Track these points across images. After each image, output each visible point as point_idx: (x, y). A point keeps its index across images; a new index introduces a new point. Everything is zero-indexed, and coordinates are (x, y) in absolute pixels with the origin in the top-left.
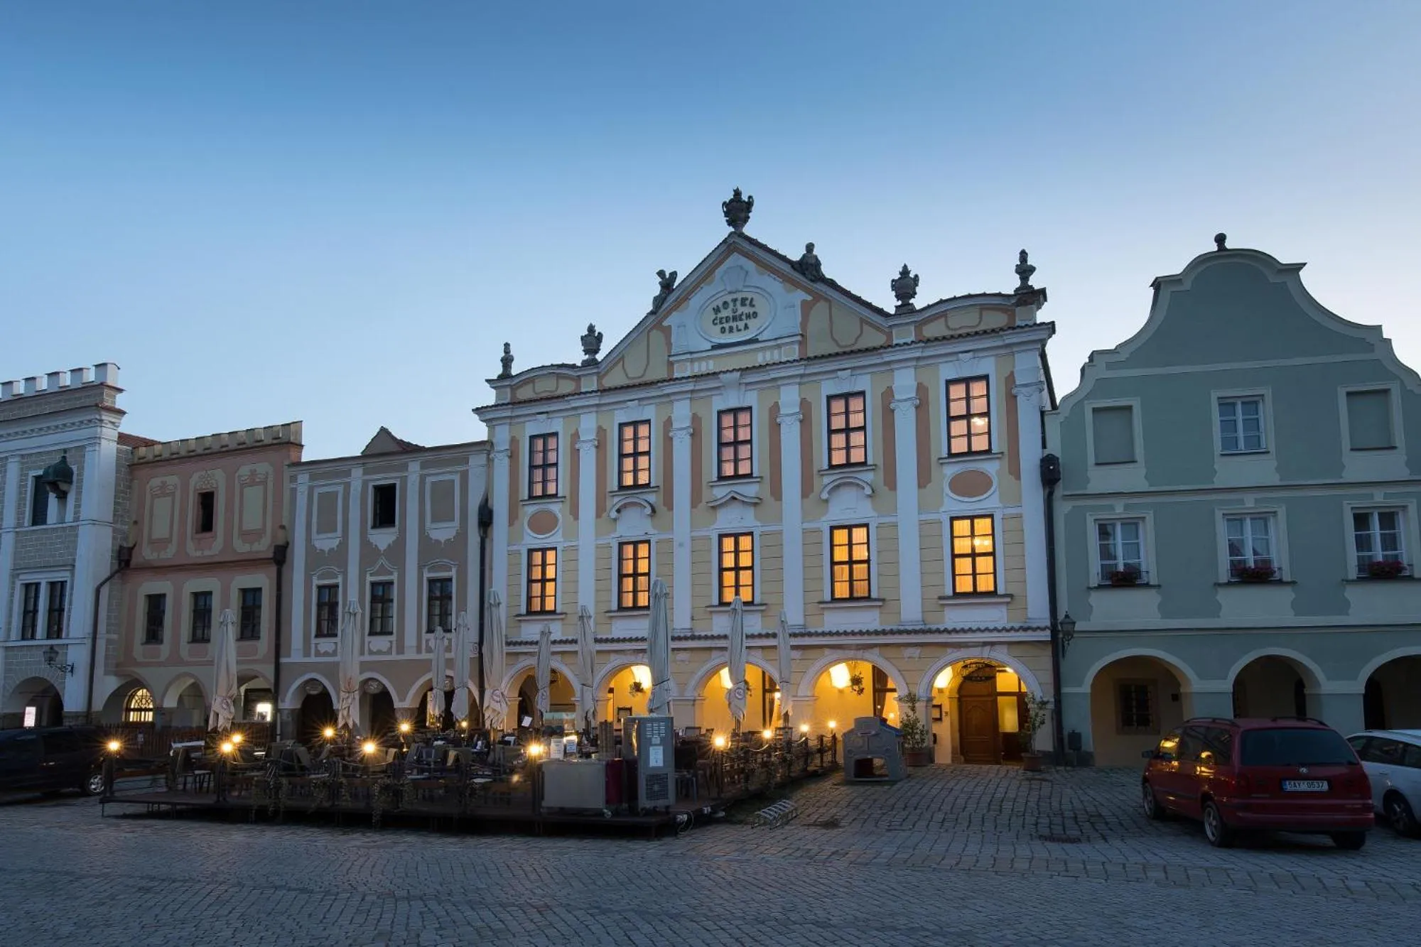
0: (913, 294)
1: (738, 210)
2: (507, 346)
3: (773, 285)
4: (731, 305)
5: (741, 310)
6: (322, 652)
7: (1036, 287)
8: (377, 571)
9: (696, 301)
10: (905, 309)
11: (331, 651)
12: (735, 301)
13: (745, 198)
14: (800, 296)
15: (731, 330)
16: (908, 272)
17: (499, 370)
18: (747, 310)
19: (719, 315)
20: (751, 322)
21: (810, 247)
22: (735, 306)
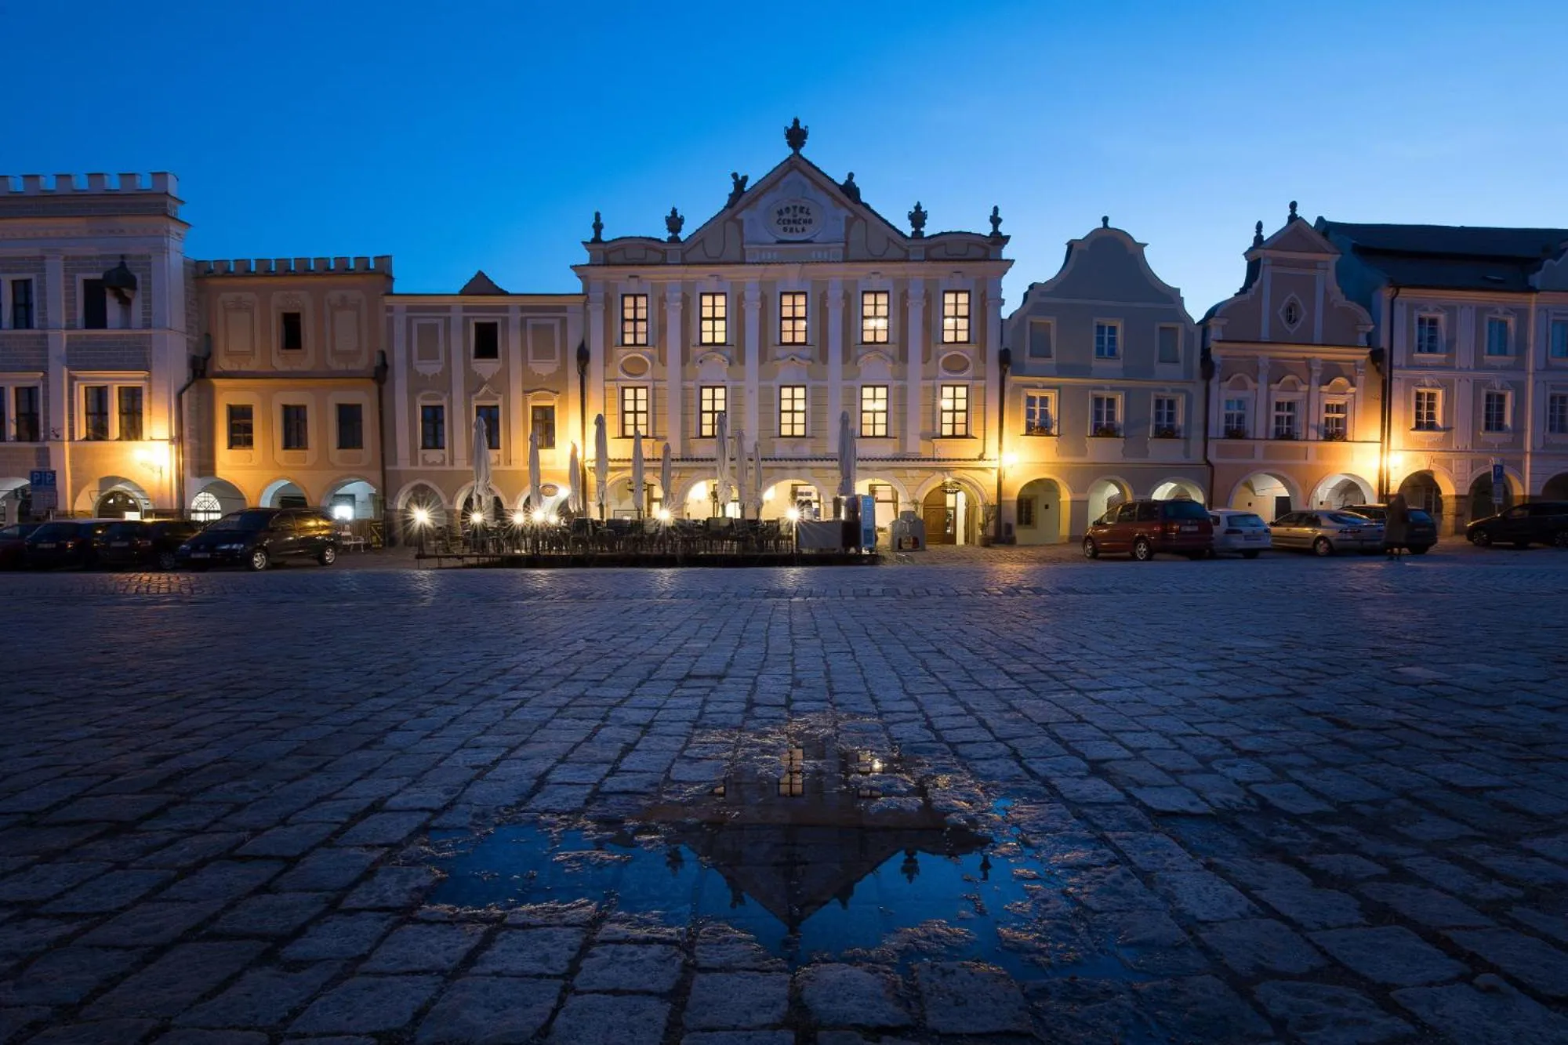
0: (923, 225)
1: (796, 136)
2: (598, 215)
3: (825, 199)
4: (792, 210)
5: (800, 216)
6: (430, 462)
7: (1004, 234)
8: (482, 396)
9: (763, 202)
10: (918, 234)
11: (438, 462)
12: (795, 207)
13: (802, 126)
14: (844, 213)
16: (920, 208)
17: (591, 235)
18: (804, 216)
19: (783, 217)
20: (807, 226)
21: (851, 176)
22: (794, 211)
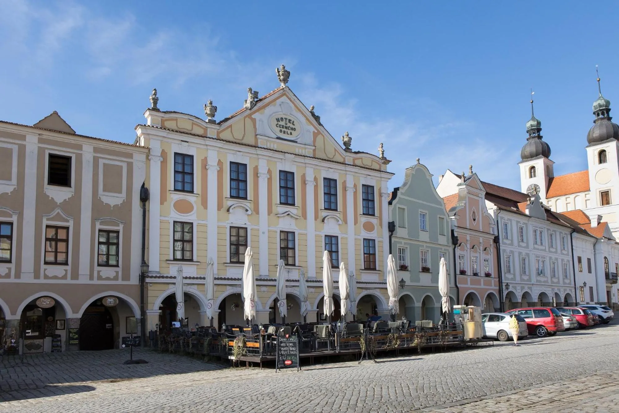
2: (155, 91)
3: (302, 118)
4: (284, 120)
5: (289, 125)
8: (53, 218)
9: (268, 111)
10: (349, 150)
12: (286, 119)
14: (312, 128)
15: (284, 132)
18: (291, 125)
19: (279, 123)
20: (293, 132)
22: (286, 121)
